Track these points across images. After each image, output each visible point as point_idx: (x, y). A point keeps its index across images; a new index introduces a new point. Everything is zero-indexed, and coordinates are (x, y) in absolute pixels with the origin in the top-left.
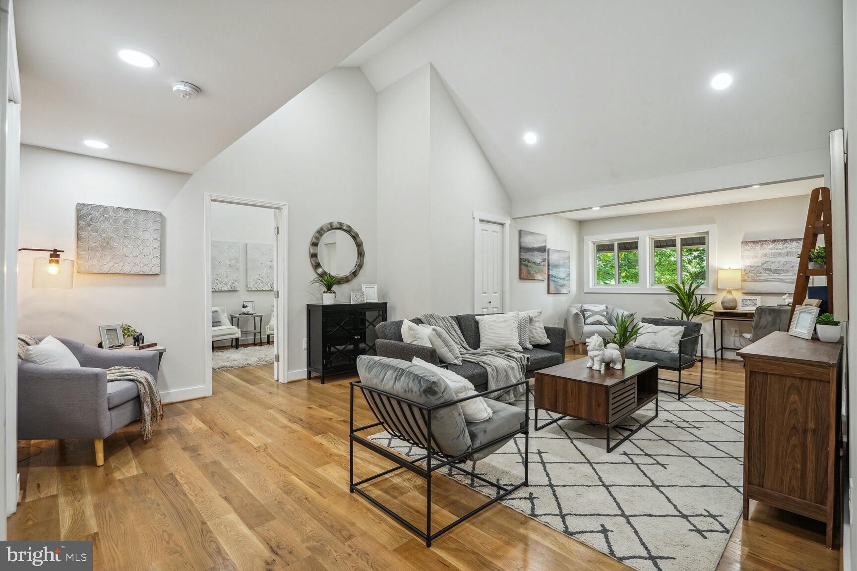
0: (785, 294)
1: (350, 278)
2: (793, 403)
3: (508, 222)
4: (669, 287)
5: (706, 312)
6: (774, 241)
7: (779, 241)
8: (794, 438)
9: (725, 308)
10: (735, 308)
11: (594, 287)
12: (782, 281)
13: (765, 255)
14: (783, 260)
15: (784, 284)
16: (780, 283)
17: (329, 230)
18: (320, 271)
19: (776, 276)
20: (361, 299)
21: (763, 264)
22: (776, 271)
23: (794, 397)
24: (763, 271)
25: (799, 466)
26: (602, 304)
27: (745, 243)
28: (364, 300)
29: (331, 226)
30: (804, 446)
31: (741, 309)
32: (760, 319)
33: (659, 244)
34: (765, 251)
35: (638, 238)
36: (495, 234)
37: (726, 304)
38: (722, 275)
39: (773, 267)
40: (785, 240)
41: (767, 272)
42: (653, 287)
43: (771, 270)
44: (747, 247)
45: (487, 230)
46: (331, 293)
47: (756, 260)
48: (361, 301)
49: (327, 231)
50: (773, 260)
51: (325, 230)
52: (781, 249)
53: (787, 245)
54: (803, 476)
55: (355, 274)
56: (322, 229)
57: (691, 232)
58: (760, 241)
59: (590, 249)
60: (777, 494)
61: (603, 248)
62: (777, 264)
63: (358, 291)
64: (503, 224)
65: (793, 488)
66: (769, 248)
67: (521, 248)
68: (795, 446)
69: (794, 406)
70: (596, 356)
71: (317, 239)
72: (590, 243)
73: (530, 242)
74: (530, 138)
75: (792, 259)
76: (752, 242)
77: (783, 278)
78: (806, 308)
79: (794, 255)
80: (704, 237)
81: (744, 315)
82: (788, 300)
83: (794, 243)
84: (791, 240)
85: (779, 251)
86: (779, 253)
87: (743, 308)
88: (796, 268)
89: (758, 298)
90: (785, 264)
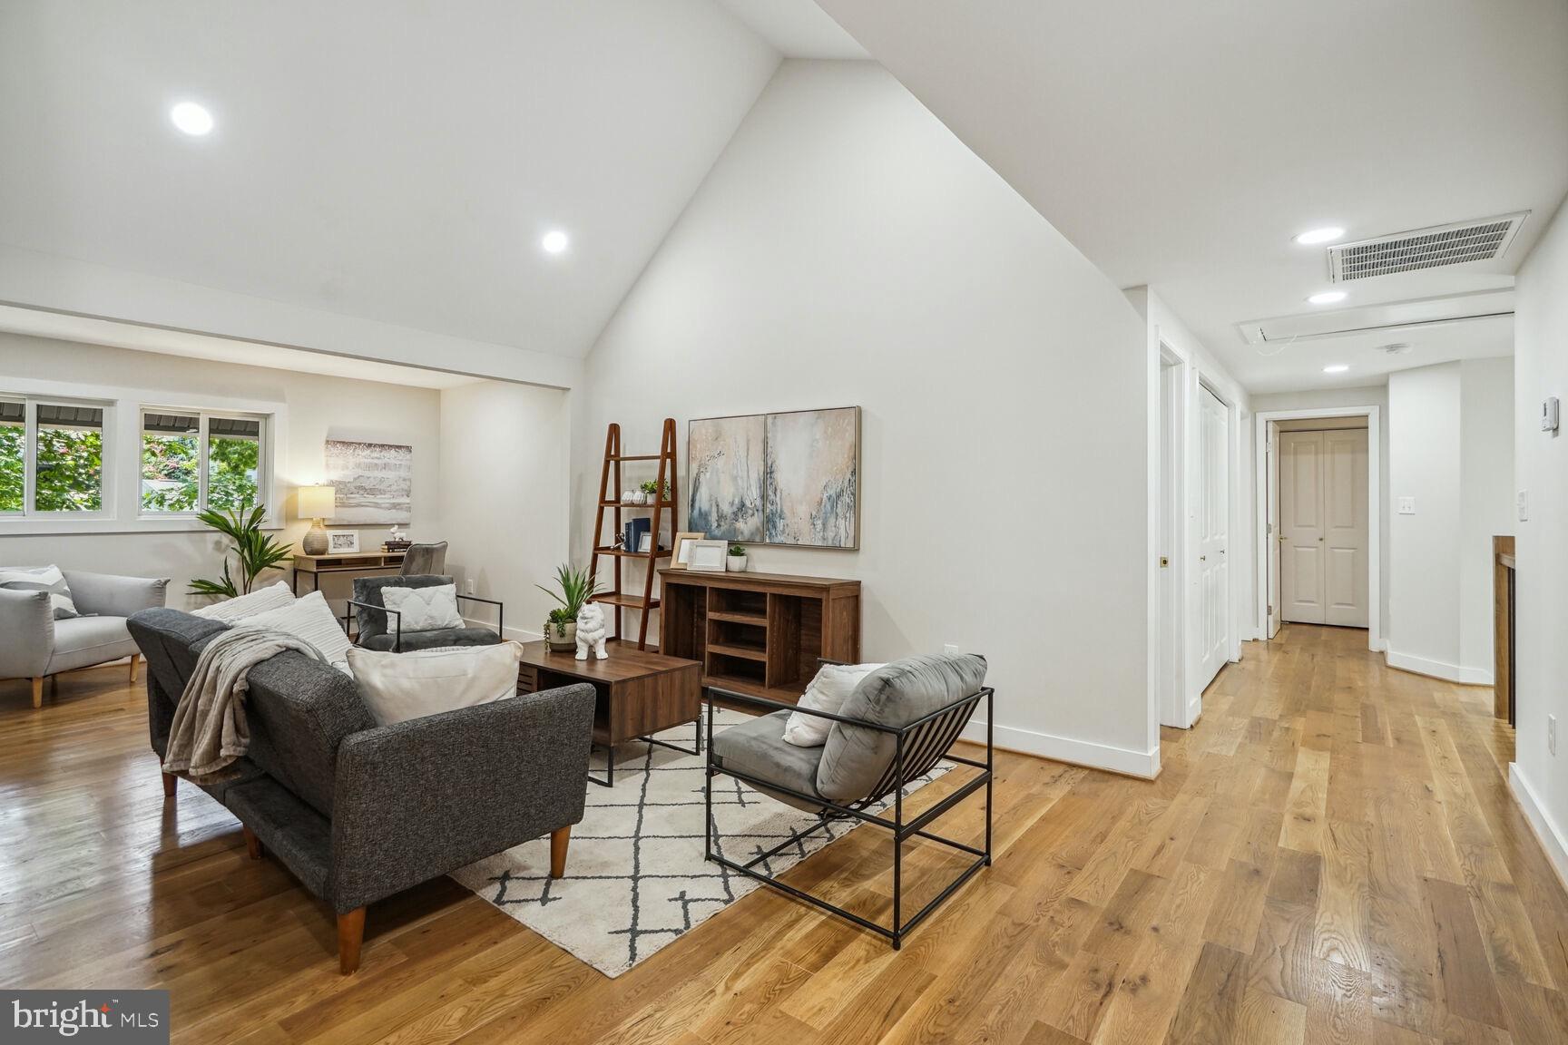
0: (393, 525)
4: (203, 518)
5: (276, 563)
6: (370, 445)
7: (375, 445)
9: (309, 552)
10: (322, 553)
12: (377, 505)
13: (358, 466)
14: (379, 474)
15: (381, 510)
16: (376, 510)
19: (371, 498)
21: (355, 479)
22: (372, 491)
24: (355, 491)
27: (331, 443)
30: (848, 651)
31: (334, 552)
32: (411, 563)
33: (156, 423)
34: (359, 459)
35: (109, 403)
37: (317, 546)
38: (303, 498)
39: (367, 485)
40: (383, 446)
41: (361, 492)
43: (364, 489)
44: (335, 451)
47: (346, 472)
50: (367, 474)
52: (377, 458)
53: (384, 453)
58: (353, 443)
62: (371, 479)
66: (364, 456)
68: (845, 653)
75: (390, 475)
76: (338, 443)
77: (380, 501)
78: (701, 541)
79: (392, 470)
80: (258, 422)
81: (337, 562)
82: (398, 535)
83: (393, 451)
84: (390, 447)
85: (376, 461)
86: (376, 464)
87: (336, 551)
88: (394, 488)
89: (355, 532)
90: (382, 480)
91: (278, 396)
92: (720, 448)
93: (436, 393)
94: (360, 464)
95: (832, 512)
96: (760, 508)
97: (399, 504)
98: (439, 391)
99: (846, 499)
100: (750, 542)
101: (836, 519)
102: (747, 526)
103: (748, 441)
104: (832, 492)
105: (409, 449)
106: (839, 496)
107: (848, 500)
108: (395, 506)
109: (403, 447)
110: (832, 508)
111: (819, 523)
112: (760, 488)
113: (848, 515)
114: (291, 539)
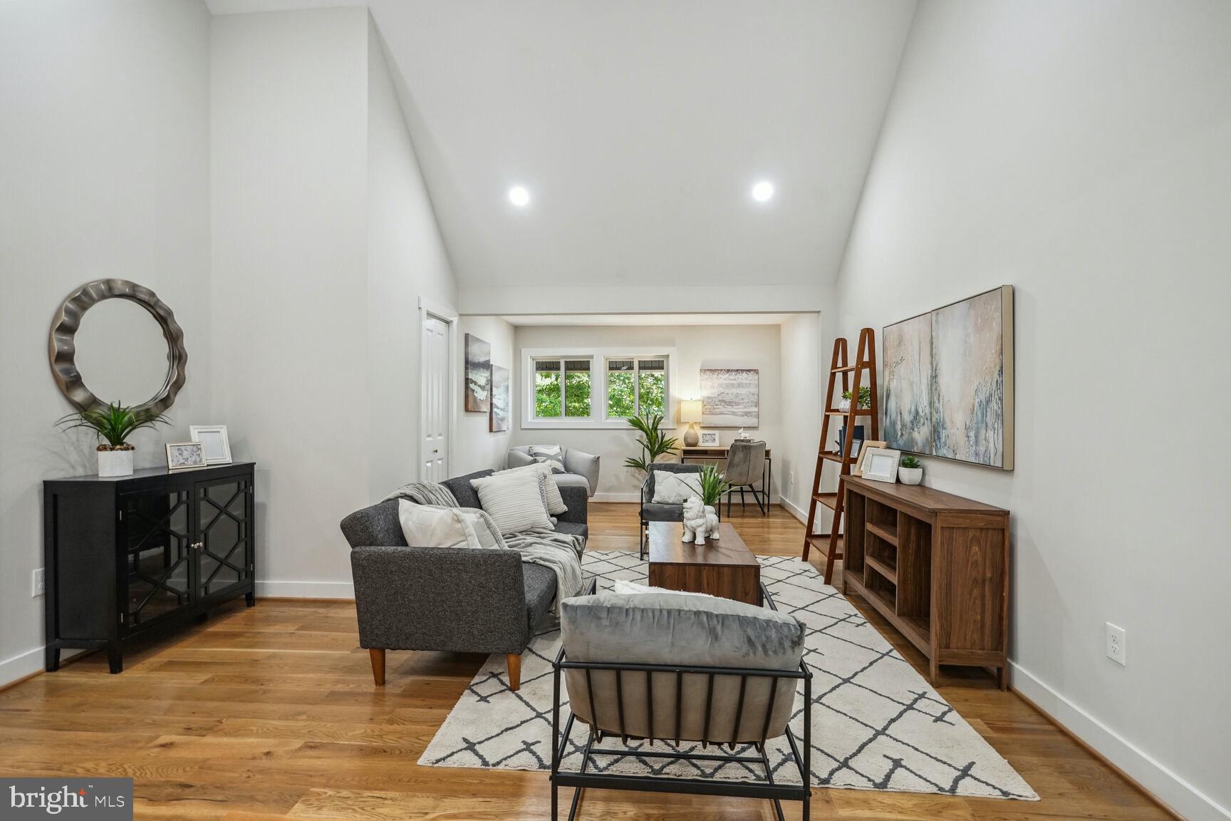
0: (742, 428)
1: (154, 411)
2: (974, 555)
3: (455, 320)
4: (630, 421)
5: (669, 451)
6: (728, 371)
7: (732, 371)
8: (975, 591)
9: (688, 445)
10: (695, 445)
11: (534, 421)
12: (734, 414)
14: (735, 391)
16: (734, 417)
17: (103, 297)
18: (79, 396)
19: (730, 408)
20: (193, 458)
21: (718, 395)
22: (730, 403)
23: (975, 549)
24: (719, 403)
25: (979, 617)
26: (554, 444)
27: (703, 371)
28: (201, 460)
29: (110, 289)
30: (983, 596)
31: (703, 445)
32: (734, 456)
33: (614, 366)
34: (721, 381)
35: (592, 357)
36: (440, 336)
37: (690, 441)
38: (685, 408)
39: (727, 399)
40: (737, 370)
41: (723, 404)
42: (608, 421)
43: (725, 402)
44: (706, 376)
45: (432, 331)
46: (127, 449)
47: (713, 390)
48: (195, 462)
49: (99, 300)
50: (727, 391)
51: (94, 295)
52: (733, 380)
53: (739, 376)
54: (983, 627)
55: (165, 402)
56: (85, 292)
57: (649, 354)
58: (716, 370)
59: (529, 366)
60: (962, 652)
61: (546, 367)
62: (730, 395)
63: (181, 442)
64: (448, 323)
65: (975, 641)
66: (724, 379)
67: (467, 362)
68: (976, 598)
69: (975, 558)
70: (700, 526)
71: (75, 317)
72: (529, 360)
73: (478, 355)
74: (519, 197)
75: (743, 391)
76: (709, 370)
77: (735, 410)
78: (882, 451)
79: (744, 387)
80: (663, 361)
81: (705, 452)
82: (744, 435)
83: (744, 374)
84: (742, 371)
85: (732, 382)
86: (732, 384)
87: (704, 444)
88: (746, 401)
89: (717, 432)
90: (737, 395)
91: (672, 343)
92: (902, 353)
93: (777, 328)
94: (722, 384)
95: (983, 422)
96: (929, 418)
97: (749, 413)
98: (780, 325)
99: (994, 405)
100: (922, 455)
101: (986, 430)
102: (921, 435)
103: (920, 342)
104: (982, 397)
105: (756, 371)
106: (988, 402)
107: (996, 408)
108: (747, 414)
109: (752, 370)
110: (983, 417)
111: (972, 434)
112: (929, 394)
113: (996, 426)
114: (678, 436)
